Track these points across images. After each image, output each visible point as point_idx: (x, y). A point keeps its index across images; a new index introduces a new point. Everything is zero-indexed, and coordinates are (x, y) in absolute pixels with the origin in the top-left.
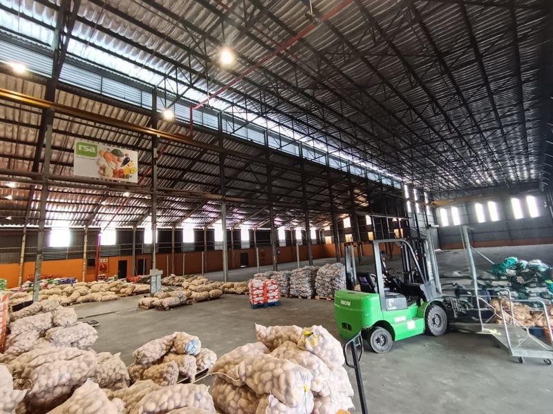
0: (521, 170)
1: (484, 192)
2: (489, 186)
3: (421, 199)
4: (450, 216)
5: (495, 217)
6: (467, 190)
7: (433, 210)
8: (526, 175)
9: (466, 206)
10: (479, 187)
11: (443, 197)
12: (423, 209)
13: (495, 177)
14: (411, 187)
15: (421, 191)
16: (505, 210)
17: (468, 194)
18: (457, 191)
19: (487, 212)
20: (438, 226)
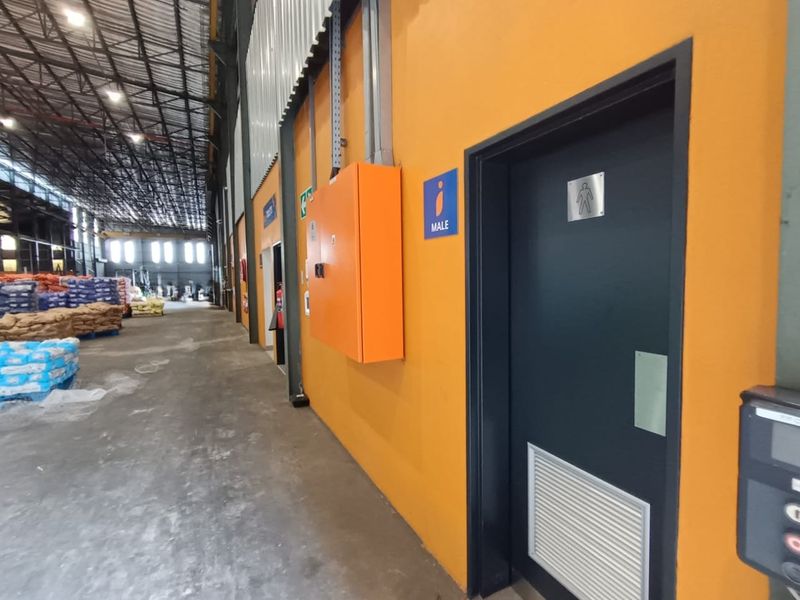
0: (196, 222)
1: (163, 232)
2: (169, 227)
3: (91, 226)
4: (122, 251)
5: (170, 259)
6: (145, 226)
7: (102, 241)
8: (199, 226)
9: (142, 242)
10: (158, 227)
11: (117, 229)
12: (92, 237)
13: (175, 222)
14: (80, 210)
15: (91, 216)
16: (179, 253)
17: (145, 230)
18: (136, 225)
19: (162, 252)
20: (106, 261)
